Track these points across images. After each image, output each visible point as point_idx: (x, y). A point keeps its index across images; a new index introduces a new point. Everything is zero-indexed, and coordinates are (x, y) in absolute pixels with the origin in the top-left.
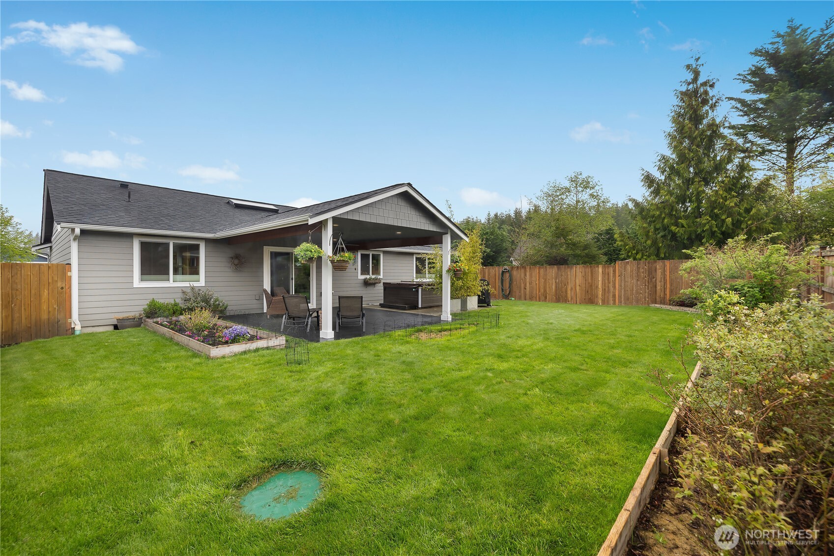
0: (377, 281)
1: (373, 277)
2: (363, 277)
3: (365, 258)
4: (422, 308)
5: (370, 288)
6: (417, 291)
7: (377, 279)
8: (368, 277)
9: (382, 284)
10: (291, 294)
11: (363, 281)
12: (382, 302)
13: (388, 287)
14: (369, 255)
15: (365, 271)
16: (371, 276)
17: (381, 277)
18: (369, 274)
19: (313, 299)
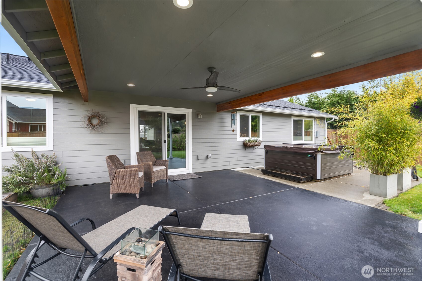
0: (257, 144)
1: (253, 139)
2: (243, 139)
3: (244, 119)
4: (321, 180)
5: (249, 151)
6: (315, 158)
7: (256, 141)
8: (247, 139)
9: (262, 147)
10: (163, 159)
11: (241, 144)
12: (263, 166)
13: (269, 150)
14: (248, 117)
15: (244, 132)
16: (250, 138)
17: (260, 139)
18: (248, 136)
19: (188, 163)
